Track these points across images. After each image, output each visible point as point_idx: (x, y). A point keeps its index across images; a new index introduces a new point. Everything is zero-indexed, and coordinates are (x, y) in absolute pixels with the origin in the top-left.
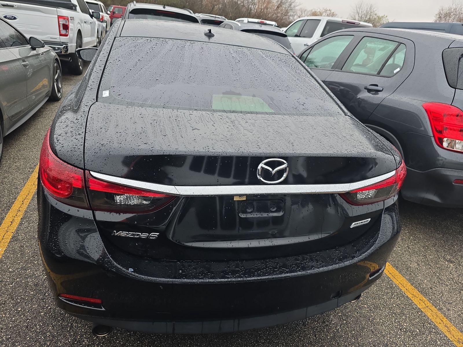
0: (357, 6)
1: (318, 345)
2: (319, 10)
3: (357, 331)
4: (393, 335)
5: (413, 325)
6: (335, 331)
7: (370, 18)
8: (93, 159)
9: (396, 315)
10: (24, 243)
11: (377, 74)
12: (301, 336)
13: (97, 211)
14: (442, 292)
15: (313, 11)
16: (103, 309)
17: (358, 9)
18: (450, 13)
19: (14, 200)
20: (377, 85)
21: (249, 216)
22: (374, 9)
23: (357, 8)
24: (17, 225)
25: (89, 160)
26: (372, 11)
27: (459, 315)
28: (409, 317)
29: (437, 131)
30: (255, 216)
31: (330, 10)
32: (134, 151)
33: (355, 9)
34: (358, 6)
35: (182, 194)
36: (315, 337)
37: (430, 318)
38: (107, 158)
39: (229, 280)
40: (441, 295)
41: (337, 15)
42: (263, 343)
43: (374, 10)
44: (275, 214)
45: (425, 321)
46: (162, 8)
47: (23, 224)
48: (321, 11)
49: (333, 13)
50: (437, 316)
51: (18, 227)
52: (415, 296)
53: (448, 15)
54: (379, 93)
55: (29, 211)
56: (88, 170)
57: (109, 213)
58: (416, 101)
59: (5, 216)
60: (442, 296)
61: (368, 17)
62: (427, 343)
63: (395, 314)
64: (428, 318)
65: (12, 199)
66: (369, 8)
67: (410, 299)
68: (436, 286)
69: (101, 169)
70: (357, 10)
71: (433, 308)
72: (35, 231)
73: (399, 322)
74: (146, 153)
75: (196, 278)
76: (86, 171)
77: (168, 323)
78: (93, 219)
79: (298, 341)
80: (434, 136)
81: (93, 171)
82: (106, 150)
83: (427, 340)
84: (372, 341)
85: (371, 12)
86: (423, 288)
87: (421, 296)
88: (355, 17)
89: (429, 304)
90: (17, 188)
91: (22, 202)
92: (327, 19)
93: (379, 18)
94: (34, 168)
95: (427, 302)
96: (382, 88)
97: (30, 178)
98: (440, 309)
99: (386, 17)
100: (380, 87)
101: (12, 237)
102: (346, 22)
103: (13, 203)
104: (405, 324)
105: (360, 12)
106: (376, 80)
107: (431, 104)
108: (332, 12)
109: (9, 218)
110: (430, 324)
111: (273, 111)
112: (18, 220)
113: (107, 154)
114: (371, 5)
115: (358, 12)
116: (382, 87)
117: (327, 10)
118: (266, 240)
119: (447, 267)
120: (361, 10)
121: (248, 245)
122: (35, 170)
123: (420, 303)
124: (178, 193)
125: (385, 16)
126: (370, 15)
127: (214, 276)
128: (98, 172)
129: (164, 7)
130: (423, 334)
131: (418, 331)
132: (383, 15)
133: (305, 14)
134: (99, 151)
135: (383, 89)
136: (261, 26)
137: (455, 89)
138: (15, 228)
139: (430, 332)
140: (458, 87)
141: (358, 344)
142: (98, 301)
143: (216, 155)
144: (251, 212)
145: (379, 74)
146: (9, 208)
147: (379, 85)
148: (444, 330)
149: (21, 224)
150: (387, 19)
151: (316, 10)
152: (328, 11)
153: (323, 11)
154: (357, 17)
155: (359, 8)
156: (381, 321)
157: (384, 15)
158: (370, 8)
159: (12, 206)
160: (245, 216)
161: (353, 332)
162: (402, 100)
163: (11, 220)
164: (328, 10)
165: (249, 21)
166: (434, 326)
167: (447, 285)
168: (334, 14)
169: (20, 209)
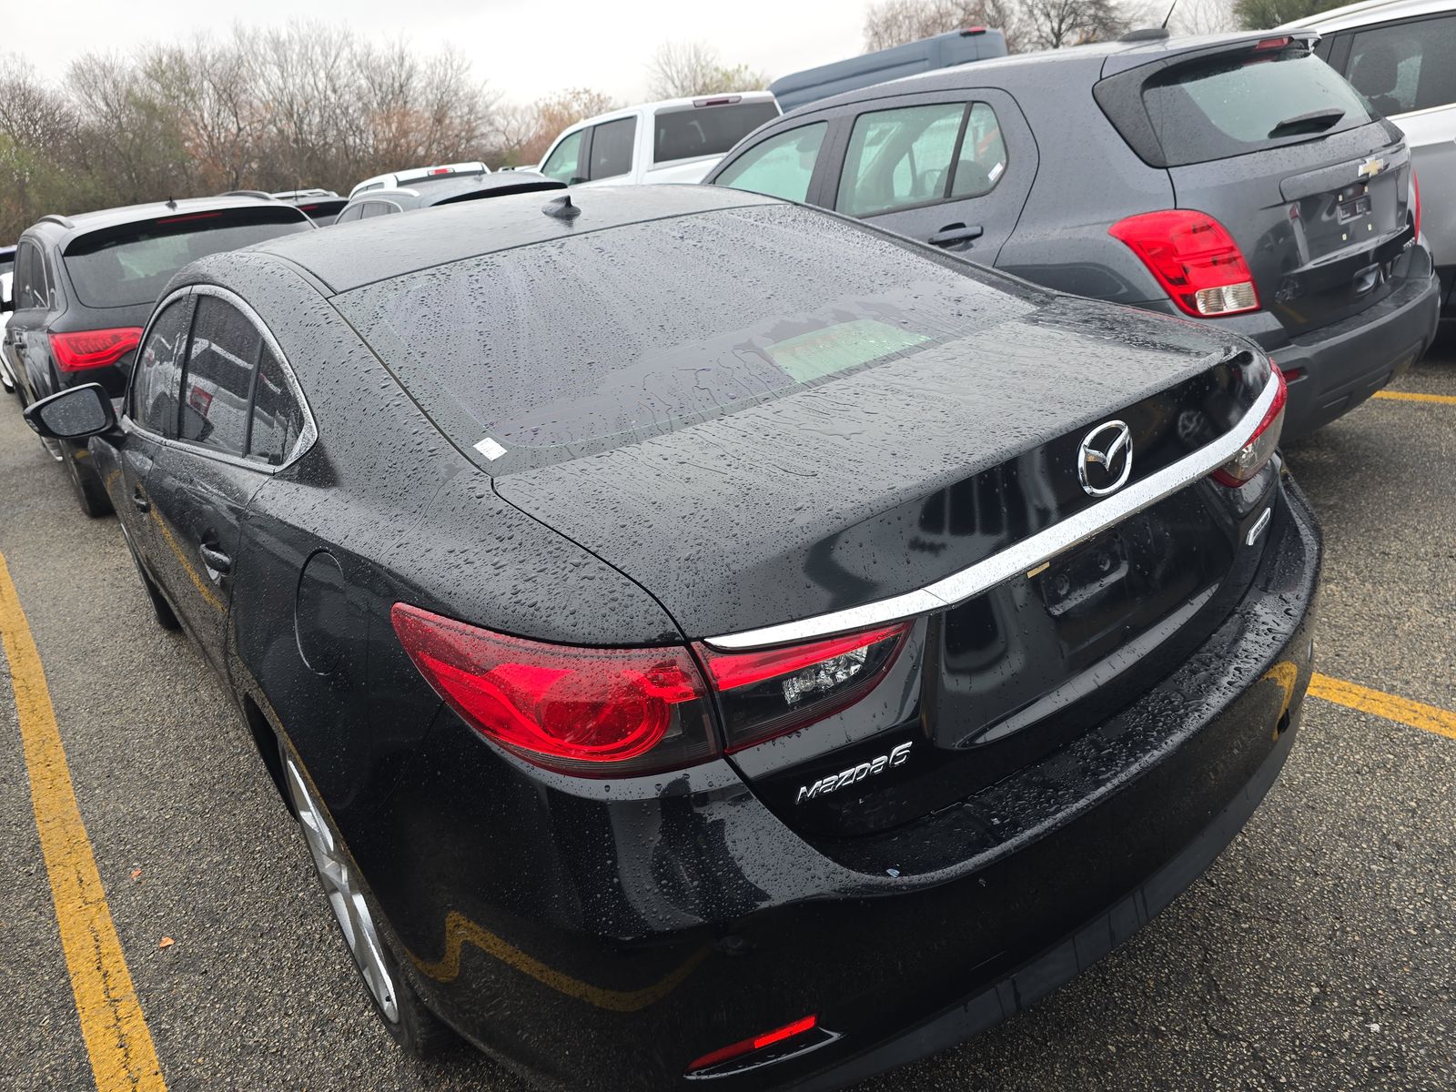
0: (658, 62)
1: (1233, 899)
2: (555, 100)
3: (1283, 824)
4: (1355, 791)
5: (1373, 750)
6: (1240, 848)
7: (704, 84)
8: (695, 604)
9: (1323, 747)
10: (228, 1080)
11: (945, 197)
12: (1185, 901)
13: (736, 752)
14: (1364, 653)
15: (541, 104)
16: (836, 1036)
17: (665, 67)
18: (895, 17)
19: (63, 981)
20: (961, 225)
21: (1069, 604)
22: (705, 56)
23: (660, 65)
24: (151, 1046)
25: (687, 612)
26: (704, 63)
27: (1434, 683)
28: (1352, 738)
29: (1171, 281)
30: (1080, 600)
31: (586, 91)
32: (794, 535)
33: (659, 69)
34: (661, 61)
35: (950, 601)
36: (1213, 885)
37: (1390, 717)
38: (731, 586)
39: (1116, 782)
40: (1368, 659)
41: (610, 98)
42: (1119, 965)
43: (709, 59)
44: (1114, 578)
45: (1388, 731)
46: (166, 208)
47: (167, 1031)
48: (562, 100)
49: (599, 95)
50: (1398, 706)
51: (161, 1051)
52: (1324, 688)
53: (890, 23)
54: (973, 242)
55: (150, 983)
56: (695, 639)
57: (769, 744)
58: (1087, 228)
59: (82, 1041)
60: (1371, 660)
61: (700, 82)
62: (1428, 773)
63: (1319, 745)
64: (1387, 720)
65: (51, 979)
66: (692, 56)
67: (1321, 700)
68: (1341, 646)
69: (731, 621)
70: (662, 69)
71: (1376, 694)
72: (232, 1031)
73: (1341, 758)
74: (829, 527)
75: (1047, 816)
76: (693, 644)
77: (998, 986)
78: (738, 780)
79: (1186, 916)
80: (1171, 297)
81: (712, 636)
82: (713, 567)
83: (1423, 766)
84: (1328, 829)
85: (703, 67)
86: (1325, 663)
87: (1333, 682)
88: (665, 90)
89: (1364, 690)
90: (35, 943)
91: (99, 975)
92: (655, 109)
93: (728, 78)
94: (38, 859)
95: (1355, 688)
96: (979, 228)
97: (53, 893)
98: (1392, 690)
99: (746, 68)
100: (971, 226)
101: (167, 1085)
102: (705, 103)
103: (67, 990)
104: (1358, 757)
105: (675, 75)
106: (951, 213)
107: (1130, 223)
108: (594, 93)
109: (99, 1040)
110: (1400, 730)
111: (923, 338)
112: (139, 1031)
113: (725, 574)
114: (695, 46)
115: (667, 75)
116: (978, 225)
117: (579, 93)
118: (1119, 652)
119: (1328, 595)
120: (673, 68)
121: (1094, 681)
122: (47, 863)
123: (1345, 697)
124: (942, 604)
125: (743, 68)
126: (703, 75)
127: (1076, 792)
128: (728, 633)
129: (172, 206)
130: (1407, 757)
131: (1391, 757)
132: (736, 67)
133: (517, 121)
134: (695, 577)
135: (982, 229)
136: (480, 180)
137: (1167, 168)
138: (154, 1057)
139: (1415, 746)
140: (1170, 162)
141: (1308, 849)
142: (808, 1023)
143: (989, 465)
144: (1069, 593)
145: (950, 196)
146: (66, 1007)
147: (966, 223)
148: (1434, 728)
149: (160, 1035)
150: (753, 74)
151: (548, 102)
152: (582, 96)
153: (569, 97)
154: (672, 90)
155: (668, 63)
156: (1308, 775)
157: (740, 66)
158: (695, 55)
159: (74, 1001)
160: (1061, 611)
161: (1277, 830)
162: (1050, 239)
163: (116, 1041)
164: (582, 91)
165: (400, 180)
166: (1410, 729)
167: (1362, 634)
168: (602, 97)
169: (113, 994)
